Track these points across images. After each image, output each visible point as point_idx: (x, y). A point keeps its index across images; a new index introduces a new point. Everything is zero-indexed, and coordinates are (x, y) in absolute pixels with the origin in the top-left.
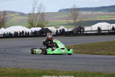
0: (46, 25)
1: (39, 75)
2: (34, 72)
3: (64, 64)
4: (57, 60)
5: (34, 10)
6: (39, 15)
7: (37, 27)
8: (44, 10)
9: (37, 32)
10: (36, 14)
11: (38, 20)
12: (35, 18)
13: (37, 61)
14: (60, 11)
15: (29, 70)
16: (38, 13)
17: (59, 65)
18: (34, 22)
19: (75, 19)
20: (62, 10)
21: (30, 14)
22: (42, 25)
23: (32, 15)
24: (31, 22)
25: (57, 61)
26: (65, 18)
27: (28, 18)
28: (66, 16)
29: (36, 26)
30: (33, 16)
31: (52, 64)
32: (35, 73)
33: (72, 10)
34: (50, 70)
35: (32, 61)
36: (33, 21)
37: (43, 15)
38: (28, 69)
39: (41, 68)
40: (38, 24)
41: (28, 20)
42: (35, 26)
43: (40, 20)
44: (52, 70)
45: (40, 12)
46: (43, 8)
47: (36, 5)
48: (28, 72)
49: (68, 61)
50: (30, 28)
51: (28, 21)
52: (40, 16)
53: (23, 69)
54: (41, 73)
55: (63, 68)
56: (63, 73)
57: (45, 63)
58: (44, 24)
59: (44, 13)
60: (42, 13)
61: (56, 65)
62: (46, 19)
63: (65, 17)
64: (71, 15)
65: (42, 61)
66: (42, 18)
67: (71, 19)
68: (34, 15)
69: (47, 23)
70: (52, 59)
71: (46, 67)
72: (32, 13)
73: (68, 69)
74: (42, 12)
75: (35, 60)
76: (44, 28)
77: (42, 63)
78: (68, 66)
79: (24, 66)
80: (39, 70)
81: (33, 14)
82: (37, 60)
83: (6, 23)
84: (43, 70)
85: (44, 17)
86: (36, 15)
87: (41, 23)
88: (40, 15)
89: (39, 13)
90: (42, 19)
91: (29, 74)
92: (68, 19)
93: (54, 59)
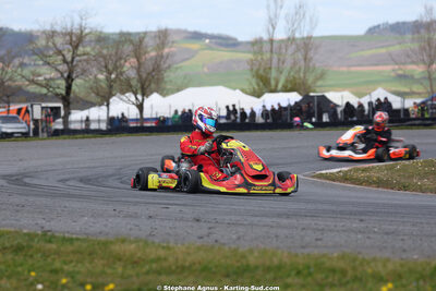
0: (319, 83)
1: (293, 273)
2: (276, 261)
3: (387, 234)
4: (363, 217)
5: (274, 28)
6: (294, 46)
7: (286, 90)
8: (313, 29)
9: (285, 109)
10: (282, 41)
11: (287, 66)
12: (275, 56)
13: (285, 221)
14: (372, 31)
15: (256, 254)
16: (289, 39)
17: (369, 238)
18: (274, 74)
19: (431, 64)
20: (379, 26)
21: (257, 43)
22: (304, 84)
23: (267, 47)
24: (261, 72)
25: (361, 220)
26: (392, 59)
27: (250, 56)
28: (396, 49)
29: (280, 86)
30: (271, 51)
31: (344, 231)
32: (279, 268)
33: (417, 27)
34: (335, 255)
35: (268, 221)
36: (270, 68)
37: (307, 45)
38: (251, 251)
39: (303, 247)
40: (287, 81)
41: (251, 63)
42: (276, 86)
43: (295, 64)
44: (343, 257)
45: (297, 35)
46: (308, 19)
47: (281, 7)
48: (252, 260)
49: (406, 220)
50: (259, 96)
51: (252, 69)
52: (298, 50)
53: (236, 250)
54: (301, 267)
55: (385, 248)
56: (384, 266)
57: (319, 230)
58: (310, 80)
59: (309, 38)
60: (303, 38)
61: (359, 236)
62: (319, 59)
63: (390, 54)
64: (415, 46)
65: (306, 221)
66: (305, 59)
67: (413, 63)
68: (275, 45)
69: (322, 76)
70: (341, 213)
71: (319, 243)
72: (265, 37)
73: (404, 251)
74: (305, 35)
75: (279, 215)
76: (312, 94)
77: (303, 229)
78: (402, 240)
79: (239, 238)
80: (296, 255)
81: (271, 41)
82: (288, 216)
83: (169, 76)
84: (308, 255)
85: (311, 54)
86: (280, 48)
87: (302, 75)
88: (297, 46)
89: (291, 40)
90: (302, 63)
91: (257, 267)
92: (404, 64)
93: (351, 213)
